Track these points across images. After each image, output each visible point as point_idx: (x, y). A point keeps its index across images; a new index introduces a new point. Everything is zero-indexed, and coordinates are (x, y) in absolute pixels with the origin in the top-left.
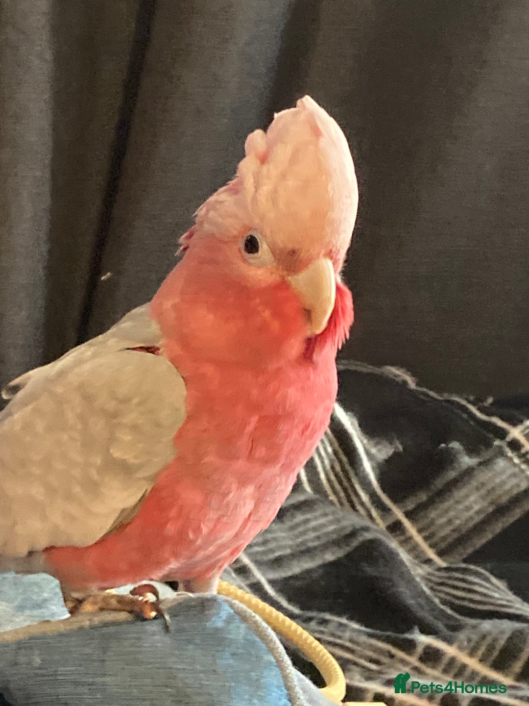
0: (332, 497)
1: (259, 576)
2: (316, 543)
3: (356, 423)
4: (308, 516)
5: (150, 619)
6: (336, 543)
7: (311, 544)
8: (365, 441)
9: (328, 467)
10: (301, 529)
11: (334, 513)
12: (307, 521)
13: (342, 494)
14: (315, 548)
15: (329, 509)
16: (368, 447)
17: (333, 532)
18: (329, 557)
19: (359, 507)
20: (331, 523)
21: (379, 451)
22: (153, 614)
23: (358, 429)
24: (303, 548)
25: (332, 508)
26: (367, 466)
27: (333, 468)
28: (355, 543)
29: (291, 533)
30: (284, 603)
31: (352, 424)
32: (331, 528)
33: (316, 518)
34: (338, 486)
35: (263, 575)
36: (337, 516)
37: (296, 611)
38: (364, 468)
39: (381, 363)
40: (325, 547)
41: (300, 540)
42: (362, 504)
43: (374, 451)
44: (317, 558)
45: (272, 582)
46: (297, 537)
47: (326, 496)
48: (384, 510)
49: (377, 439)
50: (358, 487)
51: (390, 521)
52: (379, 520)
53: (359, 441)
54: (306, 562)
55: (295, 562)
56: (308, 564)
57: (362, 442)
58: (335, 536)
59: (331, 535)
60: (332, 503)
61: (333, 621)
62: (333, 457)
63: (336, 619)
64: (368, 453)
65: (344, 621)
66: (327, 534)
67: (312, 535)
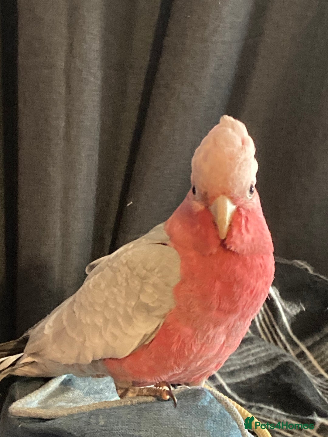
0: (263, 336)
1: (222, 381)
2: (254, 363)
3: (278, 293)
4: (249, 347)
5: (166, 401)
6: (266, 363)
7: (251, 364)
8: (283, 304)
9: (261, 318)
10: (245, 354)
11: (264, 346)
12: (249, 350)
13: (269, 335)
14: (254, 366)
15: (262, 343)
16: (284, 307)
17: (264, 357)
18: (263, 371)
19: (279, 343)
20: (263, 351)
21: (291, 310)
22: (168, 397)
23: (279, 296)
24: (246, 366)
25: (263, 343)
26: (284, 319)
27: (264, 319)
28: (277, 364)
29: (239, 357)
30: (237, 398)
31: (276, 294)
32: (263, 354)
33: (254, 348)
34: (266, 330)
35: (224, 380)
36: (267, 348)
37: (243, 402)
38: (282, 320)
39: (292, 258)
40: (259, 366)
41: (245, 361)
42: (281, 341)
43: (288, 310)
44: (254, 372)
45: (228, 385)
46: (243, 359)
47: (260, 336)
48: (294, 345)
49: (290, 303)
50: (279, 331)
51: (298, 352)
52: (291, 351)
53: (279, 303)
54: (248, 374)
55: (242, 374)
56: (249, 375)
57: (281, 304)
58: (265, 359)
59: (263, 359)
60: (263, 340)
61: (265, 408)
62: (264, 313)
63: (267, 407)
64: (285, 311)
65: (272, 408)
66: (260, 358)
67: (253, 358)
